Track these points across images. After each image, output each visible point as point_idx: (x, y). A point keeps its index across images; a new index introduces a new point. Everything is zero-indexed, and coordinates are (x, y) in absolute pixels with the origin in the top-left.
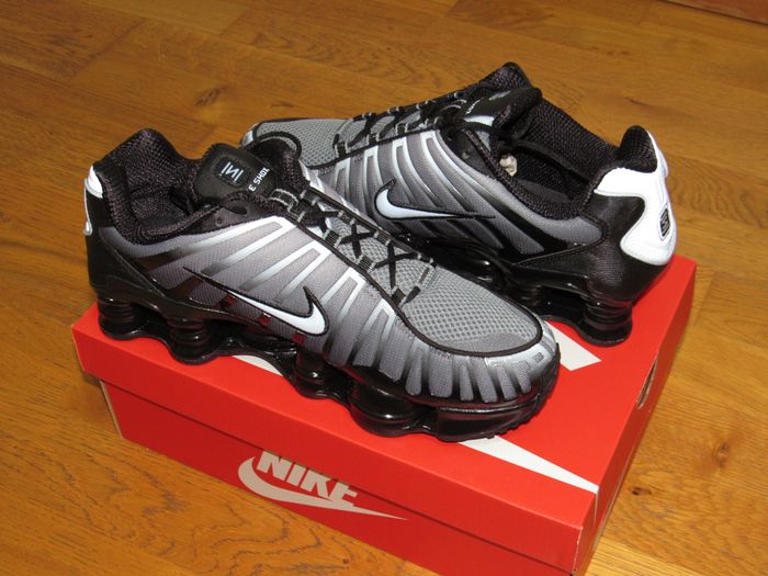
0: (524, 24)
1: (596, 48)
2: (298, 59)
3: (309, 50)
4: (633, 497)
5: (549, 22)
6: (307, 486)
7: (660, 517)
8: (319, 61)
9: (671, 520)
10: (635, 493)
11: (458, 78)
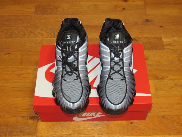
0: (54, 11)
1: (73, 13)
2: (4, 39)
3: (5, 35)
4: (131, 125)
5: (59, 9)
6: (91, 115)
7: (138, 127)
8: (10, 38)
9: (140, 127)
10: (131, 124)
11: (46, 32)
